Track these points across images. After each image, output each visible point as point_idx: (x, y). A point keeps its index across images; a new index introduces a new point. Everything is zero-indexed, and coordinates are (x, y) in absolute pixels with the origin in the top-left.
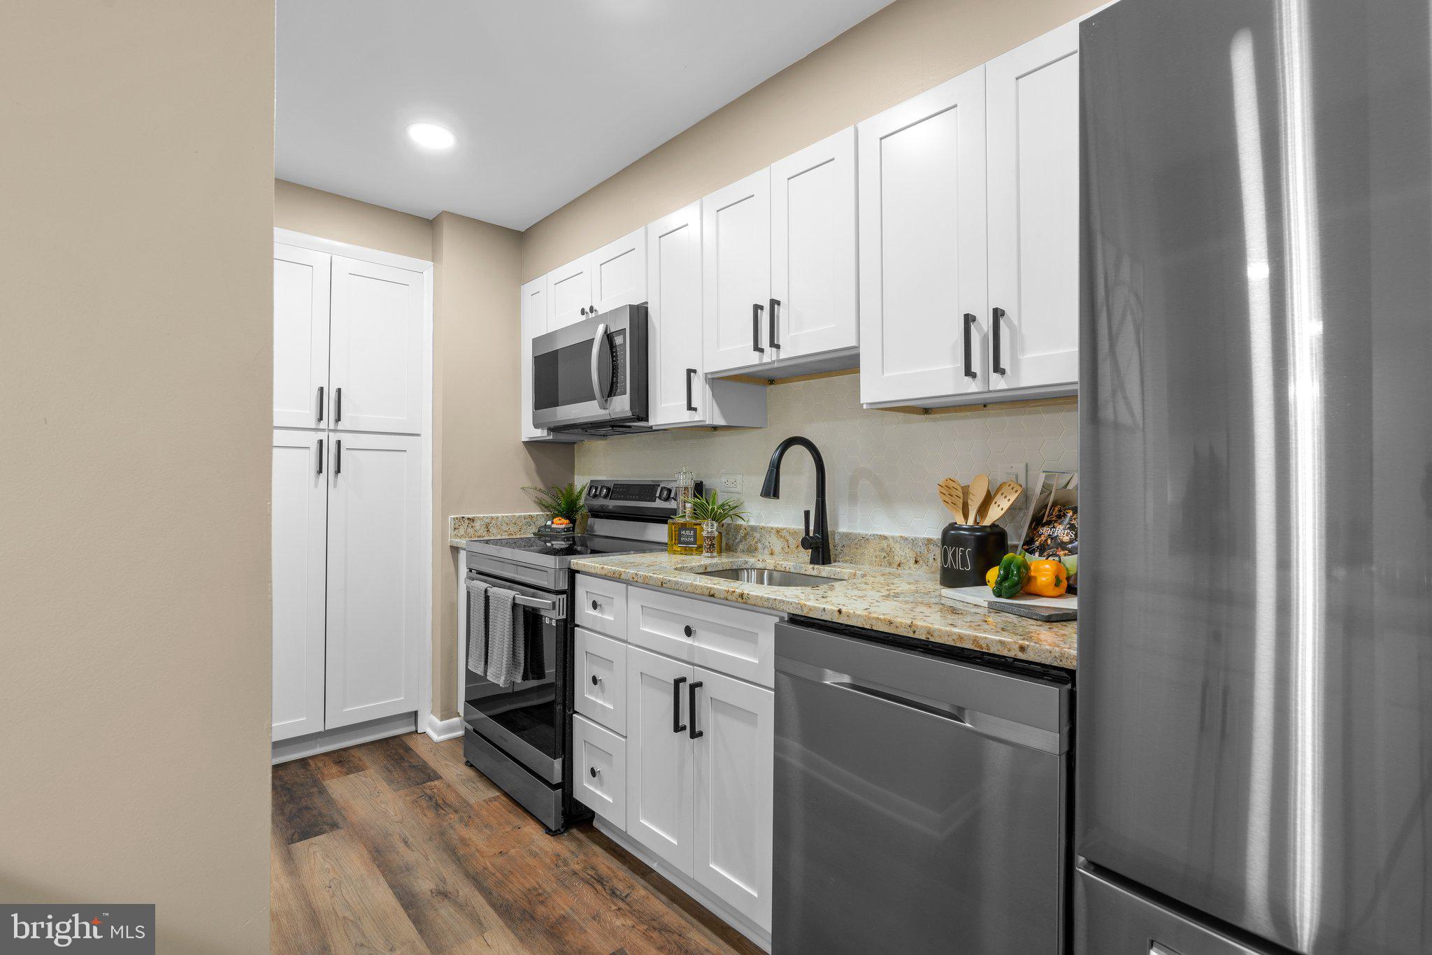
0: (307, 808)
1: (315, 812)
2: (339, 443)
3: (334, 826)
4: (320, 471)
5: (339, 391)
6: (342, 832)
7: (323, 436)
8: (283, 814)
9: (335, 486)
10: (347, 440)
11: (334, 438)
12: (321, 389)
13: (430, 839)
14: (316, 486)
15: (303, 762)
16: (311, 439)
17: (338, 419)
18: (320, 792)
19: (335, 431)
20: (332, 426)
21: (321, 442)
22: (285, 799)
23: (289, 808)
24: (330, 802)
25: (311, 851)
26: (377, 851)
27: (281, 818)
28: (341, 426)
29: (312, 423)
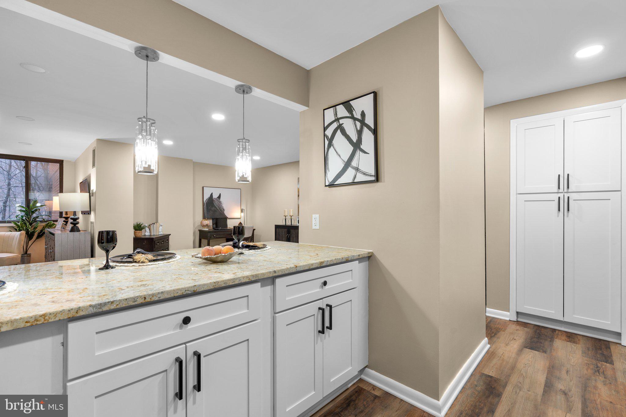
0: (541, 343)
1: (542, 345)
2: (568, 197)
3: (545, 352)
4: (559, 210)
5: (568, 175)
6: (545, 355)
7: (561, 195)
8: (531, 340)
9: (568, 216)
10: (573, 196)
11: (566, 196)
12: (559, 175)
13: (580, 377)
14: (558, 216)
15: (554, 330)
16: (555, 197)
17: (568, 187)
18: (550, 341)
19: (567, 192)
20: (566, 190)
21: (559, 198)
22: (536, 336)
23: (535, 340)
24: (551, 345)
25: (529, 353)
26: (553, 367)
27: (529, 340)
28: (570, 190)
29: (556, 190)
